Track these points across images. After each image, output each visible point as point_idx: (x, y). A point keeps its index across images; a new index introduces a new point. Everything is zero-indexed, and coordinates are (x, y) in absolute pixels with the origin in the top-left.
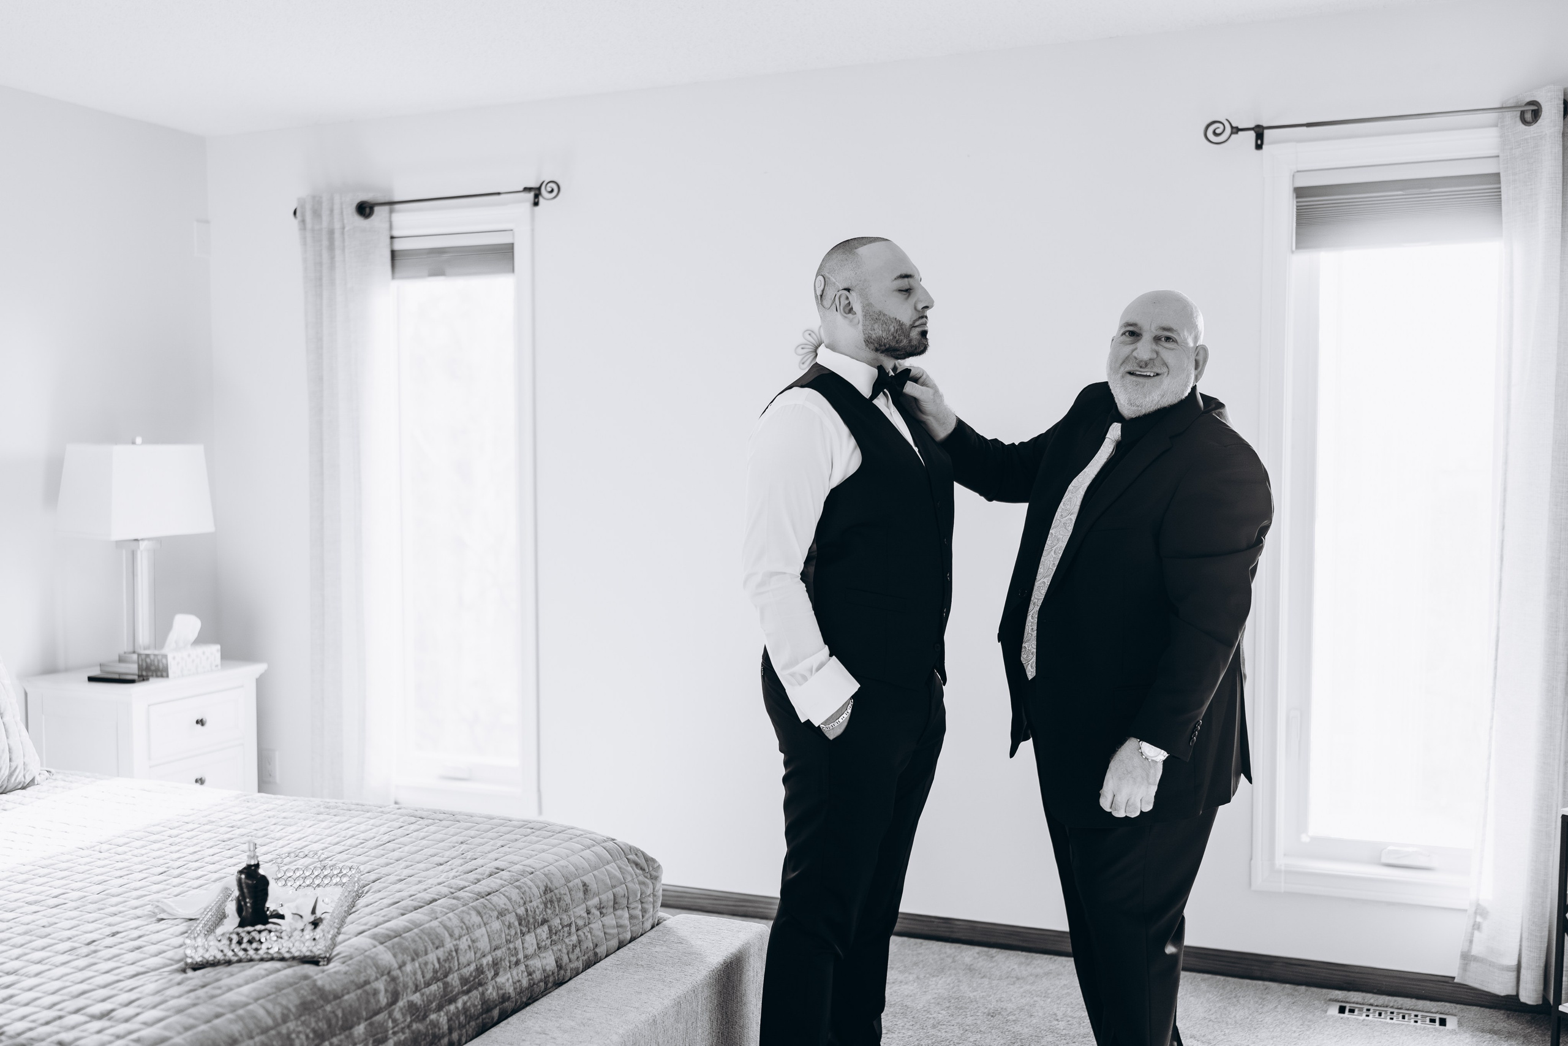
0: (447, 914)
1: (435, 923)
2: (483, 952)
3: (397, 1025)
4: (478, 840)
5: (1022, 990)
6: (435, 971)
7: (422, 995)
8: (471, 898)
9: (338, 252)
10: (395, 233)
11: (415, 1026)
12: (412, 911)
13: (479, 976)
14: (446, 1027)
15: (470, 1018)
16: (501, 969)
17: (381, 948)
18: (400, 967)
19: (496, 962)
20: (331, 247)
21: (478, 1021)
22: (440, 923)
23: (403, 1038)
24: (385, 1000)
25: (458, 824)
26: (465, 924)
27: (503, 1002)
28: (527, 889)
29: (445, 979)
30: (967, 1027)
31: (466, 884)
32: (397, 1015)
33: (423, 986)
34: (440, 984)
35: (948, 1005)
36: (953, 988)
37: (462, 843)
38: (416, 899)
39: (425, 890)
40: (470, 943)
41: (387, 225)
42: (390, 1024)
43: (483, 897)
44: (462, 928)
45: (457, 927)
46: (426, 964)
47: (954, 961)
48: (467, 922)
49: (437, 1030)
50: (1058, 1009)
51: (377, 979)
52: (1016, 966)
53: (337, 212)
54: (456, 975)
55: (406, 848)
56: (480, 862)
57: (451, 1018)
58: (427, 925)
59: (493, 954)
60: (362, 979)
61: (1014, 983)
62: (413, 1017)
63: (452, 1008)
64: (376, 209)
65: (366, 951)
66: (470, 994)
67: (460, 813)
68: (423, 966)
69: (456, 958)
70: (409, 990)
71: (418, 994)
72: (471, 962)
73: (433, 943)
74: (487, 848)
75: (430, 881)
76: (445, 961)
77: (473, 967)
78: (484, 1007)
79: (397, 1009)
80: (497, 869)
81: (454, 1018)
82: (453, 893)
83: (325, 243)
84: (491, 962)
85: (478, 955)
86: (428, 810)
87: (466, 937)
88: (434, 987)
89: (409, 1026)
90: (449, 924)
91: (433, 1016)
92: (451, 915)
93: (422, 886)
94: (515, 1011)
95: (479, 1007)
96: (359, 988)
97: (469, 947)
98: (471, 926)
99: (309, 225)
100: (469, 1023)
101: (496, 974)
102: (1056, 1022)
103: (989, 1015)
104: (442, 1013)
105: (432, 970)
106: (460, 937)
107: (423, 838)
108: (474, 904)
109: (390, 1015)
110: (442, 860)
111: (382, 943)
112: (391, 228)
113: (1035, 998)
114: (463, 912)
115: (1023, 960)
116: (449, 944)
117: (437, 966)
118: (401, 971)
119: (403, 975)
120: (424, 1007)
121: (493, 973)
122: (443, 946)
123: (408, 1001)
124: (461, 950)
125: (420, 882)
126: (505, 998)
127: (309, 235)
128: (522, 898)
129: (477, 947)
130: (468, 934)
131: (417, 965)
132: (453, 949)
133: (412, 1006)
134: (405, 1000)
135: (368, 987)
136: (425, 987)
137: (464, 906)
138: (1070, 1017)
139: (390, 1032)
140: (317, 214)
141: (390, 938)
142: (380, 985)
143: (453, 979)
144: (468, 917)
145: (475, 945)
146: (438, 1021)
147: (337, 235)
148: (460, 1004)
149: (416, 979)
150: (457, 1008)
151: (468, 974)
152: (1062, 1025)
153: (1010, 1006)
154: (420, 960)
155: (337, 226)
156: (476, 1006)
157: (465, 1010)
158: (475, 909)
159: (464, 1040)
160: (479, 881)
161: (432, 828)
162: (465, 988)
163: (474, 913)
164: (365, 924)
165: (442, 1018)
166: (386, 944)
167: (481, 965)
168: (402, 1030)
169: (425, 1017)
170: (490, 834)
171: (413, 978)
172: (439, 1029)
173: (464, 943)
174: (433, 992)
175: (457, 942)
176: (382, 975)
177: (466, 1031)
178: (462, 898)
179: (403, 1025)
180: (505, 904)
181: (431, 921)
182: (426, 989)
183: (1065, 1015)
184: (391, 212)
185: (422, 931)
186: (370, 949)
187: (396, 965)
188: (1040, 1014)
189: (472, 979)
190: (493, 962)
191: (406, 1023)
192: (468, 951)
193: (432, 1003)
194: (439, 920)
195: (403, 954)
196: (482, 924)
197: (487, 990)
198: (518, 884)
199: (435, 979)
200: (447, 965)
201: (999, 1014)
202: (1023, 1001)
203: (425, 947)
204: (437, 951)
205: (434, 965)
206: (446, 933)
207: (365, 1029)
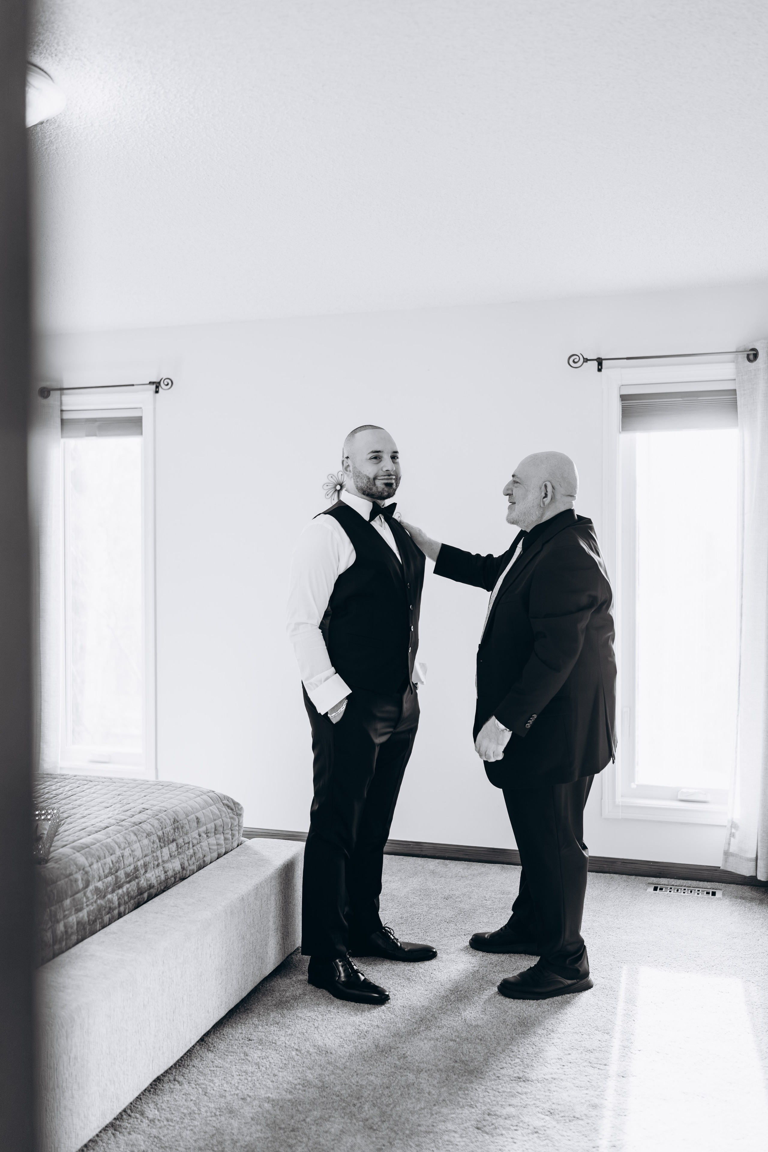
0: (116, 834)
1: (109, 840)
2: (138, 858)
3: (89, 900)
4: (129, 793)
5: (465, 884)
6: (110, 869)
7: (103, 883)
8: (130, 825)
10: (64, 408)
11: (99, 902)
12: (94, 833)
13: (136, 872)
14: (116, 903)
15: (131, 898)
16: (149, 869)
17: (78, 854)
18: (90, 866)
19: (146, 864)
21: (135, 900)
22: (113, 840)
23: (92, 908)
24: (82, 885)
25: (115, 784)
26: (127, 840)
27: (150, 889)
28: (163, 821)
29: (116, 874)
30: (432, 906)
31: (126, 818)
32: (89, 894)
33: (103, 877)
34: (113, 876)
35: (419, 893)
36: (423, 883)
37: (119, 795)
38: (96, 826)
39: (101, 821)
40: (131, 852)
42: (85, 900)
43: (137, 825)
44: (125, 843)
45: (123, 842)
46: (105, 864)
47: (423, 868)
48: (128, 839)
49: (112, 904)
50: (487, 893)
51: (76, 872)
52: (461, 870)
54: (122, 871)
55: (84, 799)
56: (132, 805)
57: (120, 898)
58: (105, 841)
59: (144, 859)
60: (68, 872)
61: (460, 880)
62: (98, 896)
63: (120, 891)
64: (52, 393)
65: (69, 856)
66: (131, 883)
67: (115, 778)
68: (103, 865)
69: (122, 861)
70: (95, 880)
71: (101, 882)
72: (131, 864)
73: (109, 852)
74: (135, 797)
75: (103, 817)
76: (116, 862)
77: (132, 867)
78: (139, 891)
79: (89, 891)
80: (144, 809)
81: (121, 897)
82: (118, 823)
84: (143, 864)
85: (135, 860)
86: (94, 777)
87: (128, 848)
88: (109, 879)
89: (96, 902)
90: (118, 840)
91: (109, 896)
92: (118, 835)
93: (98, 820)
94: (156, 895)
95: (136, 891)
96: (66, 878)
97: (130, 855)
98: (131, 841)
100: (130, 901)
101: (146, 872)
102: (486, 901)
103: (445, 898)
104: (115, 894)
105: (108, 868)
106: (124, 849)
107: (94, 793)
108: (132, 829)
109: (85, 894)
110: (108, 805)
111: (78, 851)
112: (61, 404)
113: (473, 888)
114: (126, 833)
115: (466, 866)
116: (118, 853)
117: (111, 865)
118: (91, 868)
119: (92, 870)
120: (104, 890)
121: (144, 871)
122: (115, 854)
123: (95, 886)
124: (126, 856)
125: (96, 817)
126: (151, 887)
128: (160, 826)
129: (134, 855)
130: (129, 847)
131: (100, 864)
132: (121, 856)
133: (97, 889)
134: (93, 886)
135: (71, 878)
136: (104, 878)
137: (126, 830)
138: (494, 898)
139: (85, 904)
141: (83, 848)
142: (79, 876)
143: (121, 874)
144: (129, 837)
145: (133, 853)
146: (112, 899)
148: (125, 889)
149: (99, 873)
150: (123, 891)
151: (129, 871)
152: (489, 902)
153: (457, 893)
154: (102, 861)
156: (135, 891)
157: (128, 893)
158: (133, 831)
159: (127, 911)
160: (133, 816)
161: (99, 787)
162: (128, 880)
163: (132, 834)
164: (67, 841)
165: (114, 897)
166: (81, 852)
167: (137, 866)
168: (92, 903)
169: (105, 896)
170: (136, 790)
171: (98, 873)
172: (113, 904)
173: (127, 852)
174: (109, 881)
175: (123, 851)
176: (80, 870)
177: (129, 906)
178: (125, 826)
179: (92, 901)
180: (150, 829)
181: (107, 838)
182: (105, 880)
184: (61, 395)
185: (102, 844)
186: (71, 855)
187: (87, 865)
188: (476, 897)
189: (132, 874)
190: (144, 864)
191: (94, 900)
192: (129, 857)
193: (109, 888)
194: (112, 838)
195: (92, 858)
196: (137, 841)
197: (140, 881)
198: (157, 817)
199: (111, 873)
200: (117, 865)
201: (451, 897)
202: (466, 890)
203: (104, 854)
204: (112, 857)
205: (110, 865)
206: (116, 846)
207: (71, 902)
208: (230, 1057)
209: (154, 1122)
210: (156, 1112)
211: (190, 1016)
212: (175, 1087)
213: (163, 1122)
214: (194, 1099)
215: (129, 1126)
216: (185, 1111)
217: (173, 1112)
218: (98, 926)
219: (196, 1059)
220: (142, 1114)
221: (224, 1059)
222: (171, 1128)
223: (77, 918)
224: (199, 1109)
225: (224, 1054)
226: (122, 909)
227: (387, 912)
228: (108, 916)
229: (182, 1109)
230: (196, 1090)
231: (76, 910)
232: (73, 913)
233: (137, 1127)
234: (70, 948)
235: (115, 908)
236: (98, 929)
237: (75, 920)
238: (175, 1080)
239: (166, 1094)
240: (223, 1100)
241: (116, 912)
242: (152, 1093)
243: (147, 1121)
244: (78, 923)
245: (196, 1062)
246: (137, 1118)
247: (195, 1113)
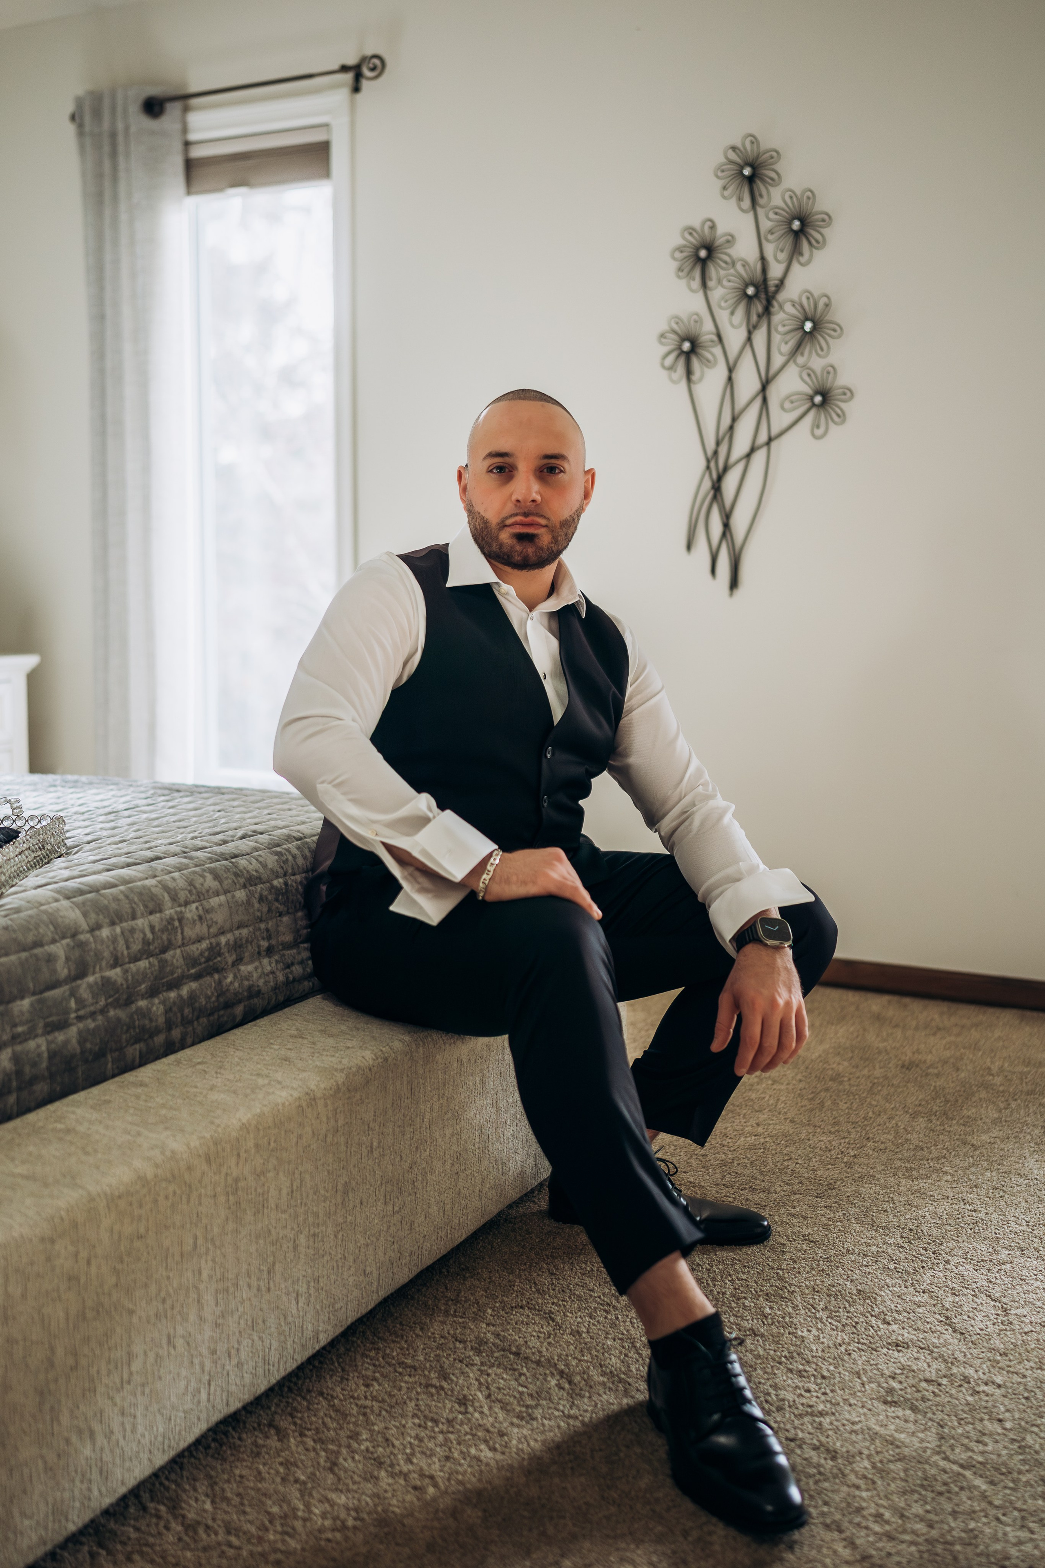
0: (171, 872)
1: (152, 883)
2: (222, 927)
3: (84, 1007)
4: (240, 809)
5: (944, 1042)
6: (146, 942)
7: (126, 972)
8: (210, 858)
9: (121, 159)
10: (192, 137)
11: (112, 1013)
12: (122, 867)
13: (215, 958)
14: (161, 1020)
15: (201, 1013)
16: (246, 955)
17: (65, 903)
18: (92, 930)
19: (239, 942)
20: (114, 154)
21: (211, 1018)
22: (159, 882)
23: (93, 1026)
24: (66, 971)
25: (221, 796)
26: (195, 888)
27: (248, 997)
28: (290, 858)
29: (162, 956)
30: (876, 1081)
31: (208, 845)
32: (84, 993)
33: (127, 960)
34: (154, 960)
36: (857, 1037)
37: (218, 811)
39: (153, 849)
40: (201, 912)
41: (178, 126)
42: (73, 1004)
43: (227, 859)
44: (190, 892)
45: (183, 890)
46: (132, 931)
48: (198, 886)
49: (147, 1022)
50: (992, 1062)
51: (54, 941)
52: (936, 1017)
53: (119, 109)
54: (178, 951)
55: (145, 815)
56: (233, 825)
57: (171, 1009)
58: (139, 883)
59: (237, 933)
60: (30, 938)
61: (935, 1034)
62: (110, 1000)
63: (173, 995)
64: (169, 106)
65: (42, 905)
66: (201, 981)
67: (228, 788)
68: (127, 934)
69: (179, 931)
70: (104, 964)
71: (118, 970)
72: (202, 938)
73: (146, 906)
74: (246, 815)
75: (160, 842)
76: (162, 931)
77: (204, 945)
78: (222, 1000)
79: (84, 986)
80: (255, 832)
81: (175, 1009)
82: (185, 852)
83: (106, 149)
84: (231, 942)
85: (213, 930)
87: (197, 904)
88: (143, 964)
89: (103, 1011)
90: (171, 885)
91: (142, 1003)
92: (176, 875)
93: (148, 846)
95: (213, 999)
96: (24, 950)
97: (200, 918)
98: (204, 891)
99: (87, 128)
100: (198, 1018)
101: (239, 960)
102: (991, 1077)
103: (903, 1066)
104: (156, 1001)
105: (140, 939)
106: (187, 903)
107: (172, 807)
108: (212, 865)
109: (73, 993)
111: (69, 899)
112: (185, 130)
113: (963, 1051)
114: (195, 873)
115: (945, 1009)
116: (169, 911)
117: (149, 936)
118: (93, 937)
119: (95, 942)
120: (128, 988)
121: (234, 957)
122: (161, 911)
123: (102, 977)
124: (187, 919)
126: (253, 993)
127: (88, 140)
128: (282, 868)
129: (212, 919)
130: (200, 901)
131: (118, 930)
132: (176, 917)
133: (106, 983)
134: (98, 975)
135: (38, 951)
136: (130, 963)
137: (196, 866)
138: (1009, 1071)
139: (73, 1015)
140: (97, 113)
141: (80, 892)
142: (59, 949)
143: (174, 957)
144: (202, 880)
145: (208, 916)
146: (149, 1010)
147: (120, 139)
148: (185, 991)
149: (115, 949)
150: (180, 996)
151: (197, 953)
152: (998, 1080)
153: (931, 1058)
154: (124, 925)
155: (120, 126)
156: (209, 998)
157: (192, 1001)
158: (212, 871)
159: (189, 1041)
160: (225, 842)
161: (188, 799)
162: (193, 971)
163: (209, 877)
164: (54, 878)
165: (156, 1007)
166: (75, 900)
167: (218, 944)
168: (93, 1015)
169: (129, 1002)
170: (257, 805)
171: (111, 948)
172: (150, 1020)
173: (191, 911)
174: (142, 969)
175: (183, 909)
176: (63, 938)
177: (194, 1029)
178: (198, 858)
179: (92, 1008)
180: (257, 871)
181: (147, 878)
182: (132, 965)
183: (1001, 1069)
184: (186, 109)
185: (131, 889)
186: (49, 903)
187: (85, 926)
188: (969, 1068)
189: (203, 960)
190: (236, 942)
191: (99, 1007)
192: (198, 923)
193: (140, 985)
194: (158, 879)
195: (98, 915)
196: (221, 891)
197: (225, 978)
198: (278, 849)
199: (145, 953)
200: (165, 937)
201: (917, 1066)
202: (948, 1053)
203: (133, 908)
204: (151, 918)
205: (145, 935)
206: (166, 895)
207: (32, 1005)
208: (406, 1378)
209: (196, 1532)
210: (208, 1506)
211: (317, 1280)
212: (268, 1441)
213: (216, 1534)
214: (303, 1478)
215: (134, 1535)
216: (275, 1509)
217: (248, 1509)
218: (110, 1065)
219: (331, 1376)
220: (174, 1506)
221: (395, 1381)
222: (231, 1552)
223: (49, 1043)
224: (307, 1506)
225: (396, 1371)
226: (176, 1033)
227: (783, 1087)
228: (137, 1046)
229: (269, 1502)
230: (312, 1454)
231: (46, 1025)
232: (40, 1031)
233: (151, 1540)
234: (29, 1110)
235: (157, 1031)
236: (109, 1072)
237: (44, 1048)
238: (271, 1425)
239: (243, 1460)
240: (369, 1487)
241: (160, 1039)
242: (211, 1452)
243: (180, 1528)
244: (52, 1055)
245: (330, 1384)
246: (159, 1517)
247: (296, 1517)
